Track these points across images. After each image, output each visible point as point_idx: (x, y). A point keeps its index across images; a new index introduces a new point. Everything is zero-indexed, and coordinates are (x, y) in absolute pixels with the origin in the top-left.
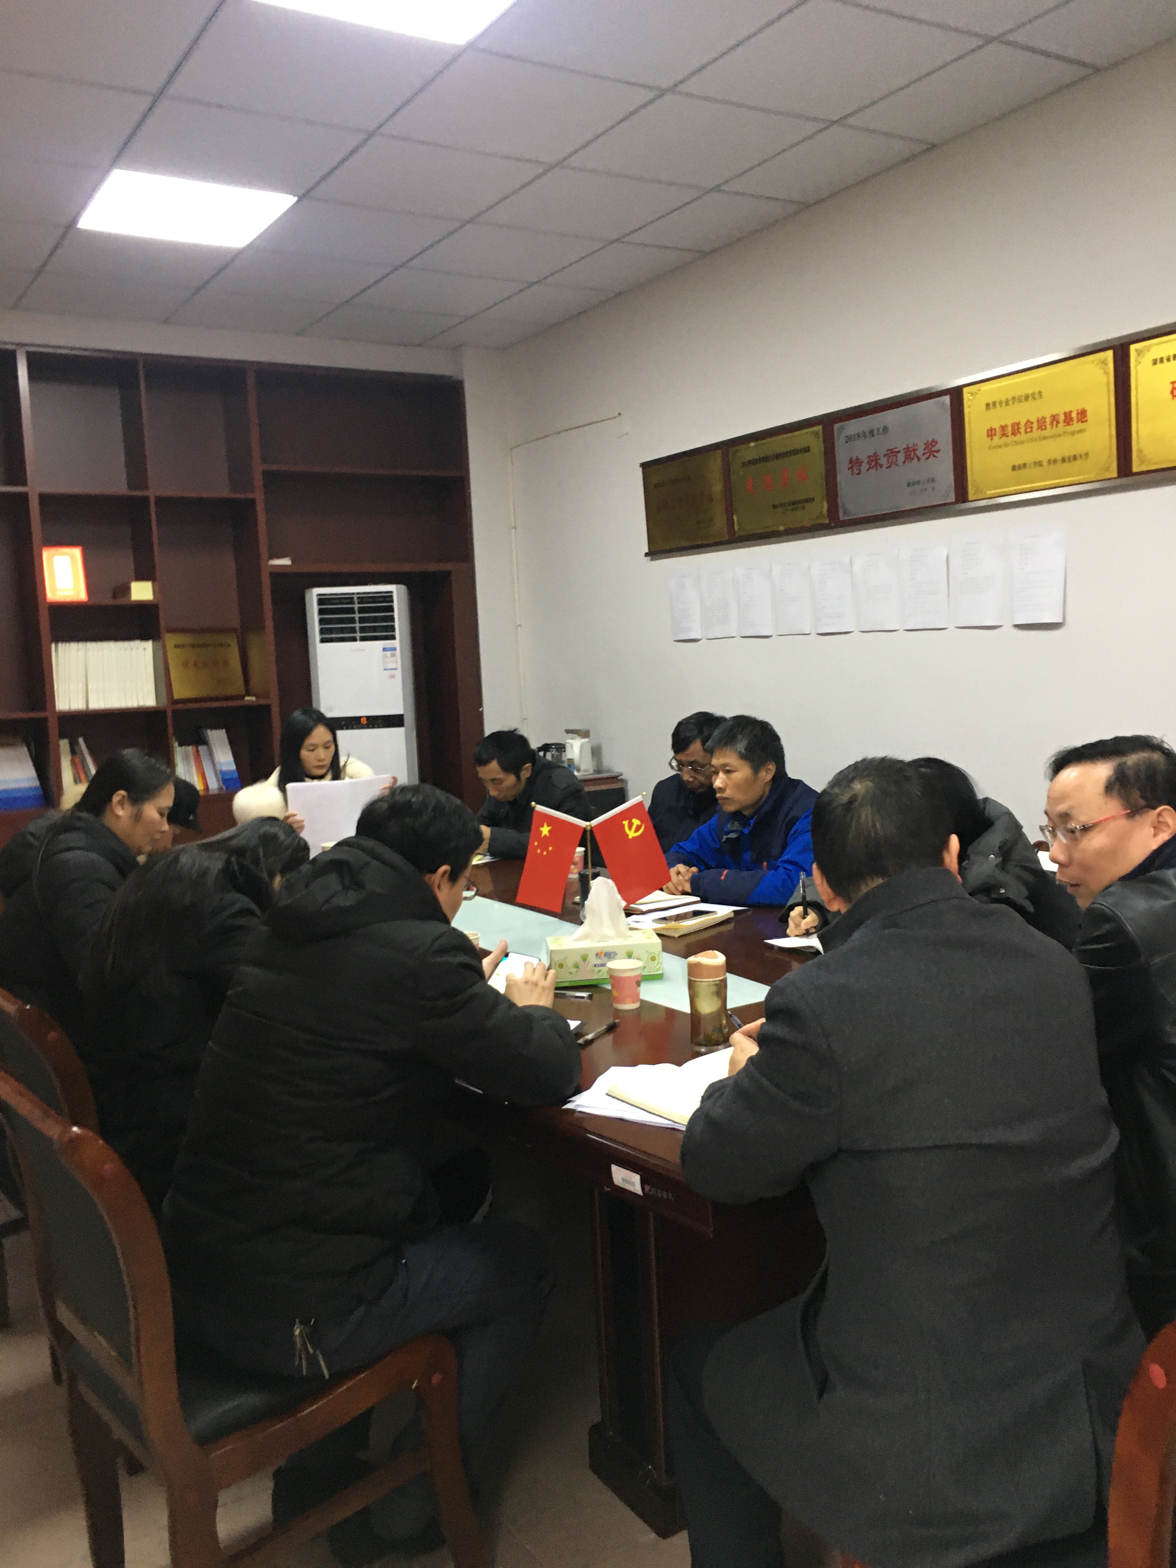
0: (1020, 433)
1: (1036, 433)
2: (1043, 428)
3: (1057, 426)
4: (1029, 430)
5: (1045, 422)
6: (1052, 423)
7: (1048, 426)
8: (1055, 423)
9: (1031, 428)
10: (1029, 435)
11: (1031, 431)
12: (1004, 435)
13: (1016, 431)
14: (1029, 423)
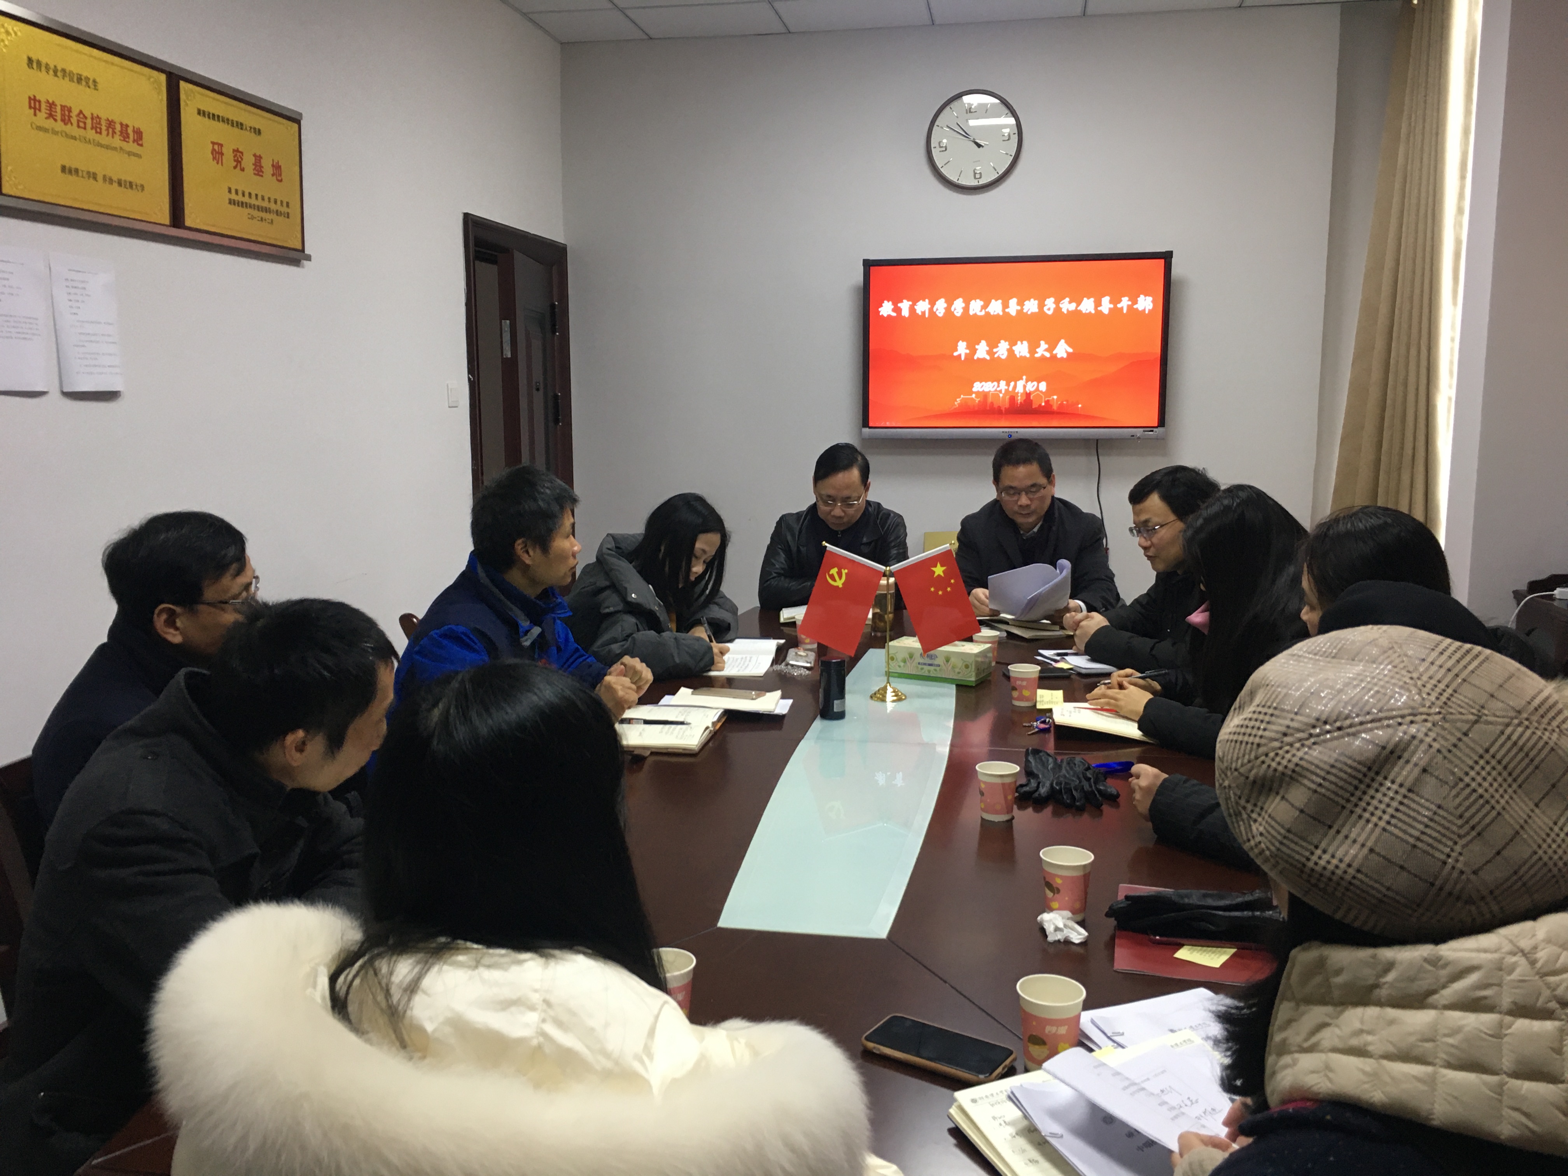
0: (72, 124)
1: (91, 134)
2: (98, 130)
3: (113, 137)
4: (82, 125)
5: (100, 123)
6: (107, 130)
7: (104, 132)
8: (110, 130)
9: (85, 123)
10: (81, 132)
11: (85, 128)
12: (51, 116)
13: (67, 118)
14: (81, 116)
